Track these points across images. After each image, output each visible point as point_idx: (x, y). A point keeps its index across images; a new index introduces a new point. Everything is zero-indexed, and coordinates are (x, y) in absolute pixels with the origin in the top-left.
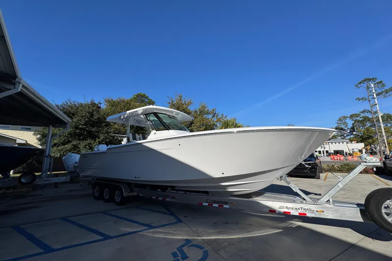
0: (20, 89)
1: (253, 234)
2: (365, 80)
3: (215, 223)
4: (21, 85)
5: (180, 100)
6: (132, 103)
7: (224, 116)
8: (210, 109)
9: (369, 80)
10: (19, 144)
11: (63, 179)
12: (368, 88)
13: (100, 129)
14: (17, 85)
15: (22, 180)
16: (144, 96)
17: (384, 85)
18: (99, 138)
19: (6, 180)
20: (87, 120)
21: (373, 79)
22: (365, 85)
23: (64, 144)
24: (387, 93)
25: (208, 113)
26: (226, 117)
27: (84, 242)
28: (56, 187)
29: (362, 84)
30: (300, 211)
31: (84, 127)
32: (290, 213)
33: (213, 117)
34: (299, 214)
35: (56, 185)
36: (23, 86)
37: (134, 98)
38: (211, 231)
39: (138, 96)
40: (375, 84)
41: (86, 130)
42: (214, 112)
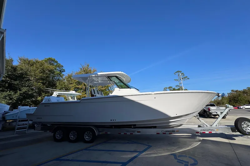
2: (178, 72)
9: (179, 72)
12: (179, 75)
13: (23, 82)
16: (54, 60)
17: (184, 75)
18: (20, 90)
20: (10, 73)
21: (180, 72)
22: (177, 74)
24: (185, 78)
29: (176, 73)
30: (209, 131)
32: (205, 132)
34: (209, 132)
40: (181, 74)
41: (7, 82)
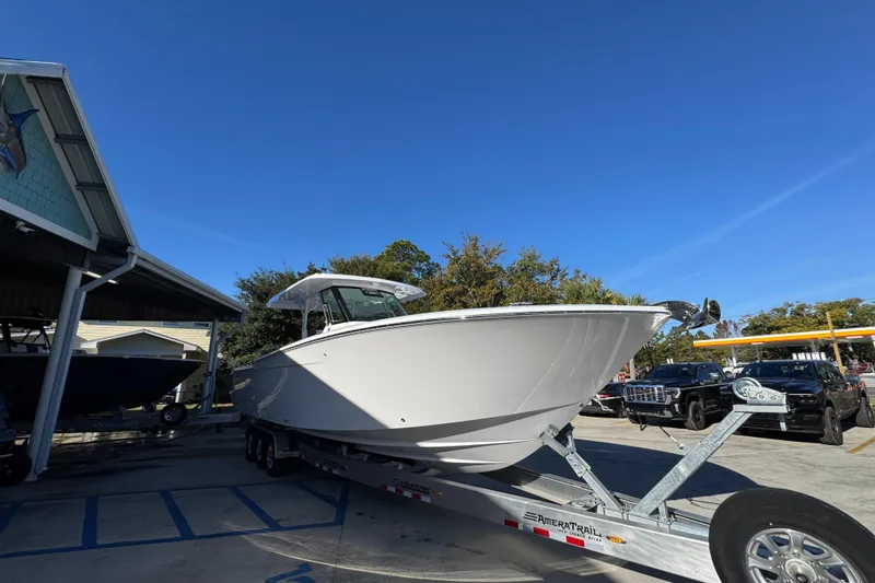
0: (134, 262)
1: (456, 576)
3: (403, 537)
4: (135, 258)
5: (475, 247)
6: (381, 263)
7: (581, 275)
8: (545, 260)
10: (189, 353)
11: (228, 418)
14: (130, 257)
15: (166, 417)
16: (407, 246)
19: (149, 415)
23: (251, 350)
25: (542, 271)
26: (584, 277)
27: (152, 538)
28: (218, 431)
30: (569, 532)
31: (282, 317)
33: (552, 279)
34: (568, 539)
35: (219, 427)
36: (139, 258)
37: (388, 252)
38: (371, 554)
39: (395, 246)
41: (285, 323)
42: (556, 267)
